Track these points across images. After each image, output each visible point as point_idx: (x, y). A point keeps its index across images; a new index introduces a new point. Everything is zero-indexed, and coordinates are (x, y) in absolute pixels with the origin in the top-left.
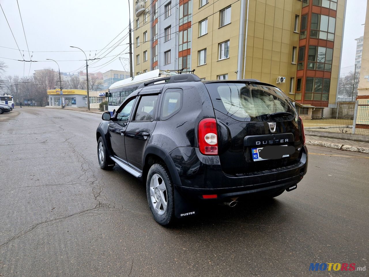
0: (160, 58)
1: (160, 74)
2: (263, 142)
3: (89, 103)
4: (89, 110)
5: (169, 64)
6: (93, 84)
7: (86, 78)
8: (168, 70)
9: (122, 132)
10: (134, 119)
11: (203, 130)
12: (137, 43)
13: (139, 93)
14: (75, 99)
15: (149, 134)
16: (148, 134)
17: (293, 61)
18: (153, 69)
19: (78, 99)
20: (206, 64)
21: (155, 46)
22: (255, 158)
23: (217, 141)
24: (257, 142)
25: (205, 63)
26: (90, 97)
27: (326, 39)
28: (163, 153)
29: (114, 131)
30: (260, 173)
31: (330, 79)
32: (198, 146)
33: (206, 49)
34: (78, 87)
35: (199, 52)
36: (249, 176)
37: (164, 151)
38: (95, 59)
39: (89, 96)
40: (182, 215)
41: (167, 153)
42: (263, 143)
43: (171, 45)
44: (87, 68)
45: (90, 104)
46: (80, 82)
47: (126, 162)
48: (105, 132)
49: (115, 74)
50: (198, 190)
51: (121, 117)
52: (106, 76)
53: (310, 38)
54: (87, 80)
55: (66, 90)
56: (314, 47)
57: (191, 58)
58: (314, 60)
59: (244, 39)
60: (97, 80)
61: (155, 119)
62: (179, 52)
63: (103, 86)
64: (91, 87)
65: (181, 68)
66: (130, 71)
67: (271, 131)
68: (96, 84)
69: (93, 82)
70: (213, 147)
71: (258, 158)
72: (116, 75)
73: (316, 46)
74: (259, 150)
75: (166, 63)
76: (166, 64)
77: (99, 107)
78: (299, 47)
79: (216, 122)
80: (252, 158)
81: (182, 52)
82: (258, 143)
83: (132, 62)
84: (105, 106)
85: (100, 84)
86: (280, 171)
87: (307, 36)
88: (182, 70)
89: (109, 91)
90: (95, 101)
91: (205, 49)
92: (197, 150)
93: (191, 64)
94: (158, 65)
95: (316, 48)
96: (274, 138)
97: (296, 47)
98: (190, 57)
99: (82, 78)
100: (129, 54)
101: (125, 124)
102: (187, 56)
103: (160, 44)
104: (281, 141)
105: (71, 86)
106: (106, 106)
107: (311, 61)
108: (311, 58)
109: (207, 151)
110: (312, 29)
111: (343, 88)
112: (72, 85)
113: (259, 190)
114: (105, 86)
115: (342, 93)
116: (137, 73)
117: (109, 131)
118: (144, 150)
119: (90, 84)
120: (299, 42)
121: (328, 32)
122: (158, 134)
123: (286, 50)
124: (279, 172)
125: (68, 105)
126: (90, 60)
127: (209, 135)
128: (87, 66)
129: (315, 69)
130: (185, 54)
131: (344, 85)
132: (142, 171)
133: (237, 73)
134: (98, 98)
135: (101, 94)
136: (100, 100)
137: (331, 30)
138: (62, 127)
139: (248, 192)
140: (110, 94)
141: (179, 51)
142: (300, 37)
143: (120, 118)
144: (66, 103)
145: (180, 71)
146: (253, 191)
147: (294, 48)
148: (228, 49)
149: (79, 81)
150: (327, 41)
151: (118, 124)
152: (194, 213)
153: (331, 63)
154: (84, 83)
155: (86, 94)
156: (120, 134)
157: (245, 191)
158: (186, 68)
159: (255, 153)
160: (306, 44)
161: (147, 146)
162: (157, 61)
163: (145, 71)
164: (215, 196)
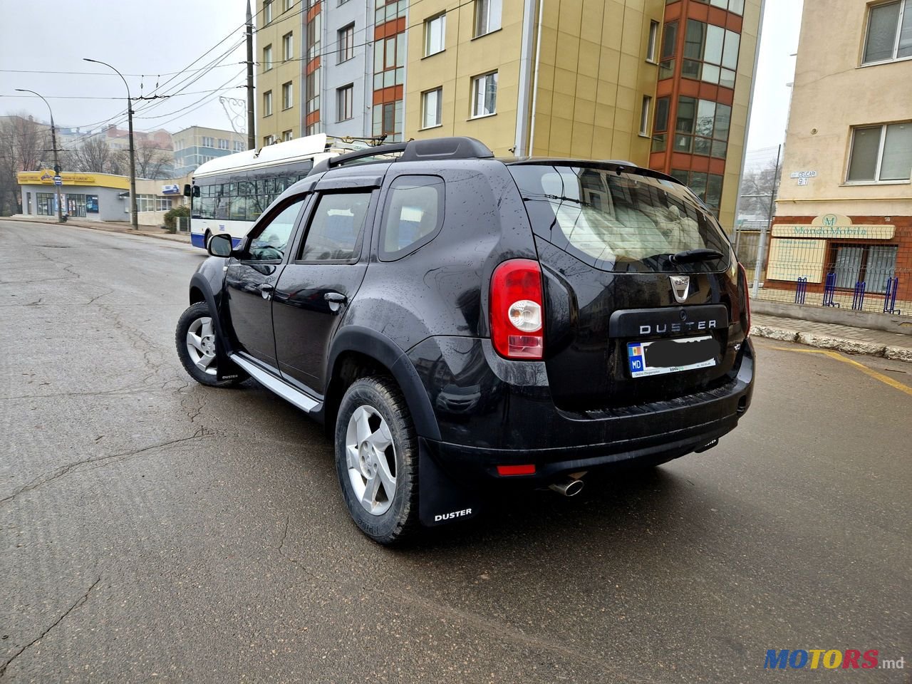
0: (327, 103)
1: (328, 146)
2: (658, 326)
3: (137, 211)
4: (137, 229)
5: (349, 119)
6: (146, 163)
7: (129, 144)
8: (348, 138)
9: (266, 290)
10: (300, 255)
11: (504, 290)
12: (266, 62)
13: (314, 184)
14: (96, 198)
15: (346, 299)
16: (344, 297)
17: (642, 130)
18: (307, 131)
19: (105, 200)
20: (440, 125)
21: (313, 73)
22: (636, 370)
23: (541, 323)
24: (641, 327)
25: (437, 123)
26: (139, 196)
27: (717, 83)
28: (389, 350)
29: (239, 287)
30: (644, 407)
31: (723, 176)
32: (488, 334)
33: (441, 89)
34: (104, 167)
35: (425, 94)
36: (621, 417)
37: (391, 345)
38: (156, 97)
39: (137, 193)
40: (438, 518)
41: (402, 353)
42: (658, 331)
43: (353, 71)
44: (130, 118)
45: (140, 214)
46: (110, 153)
47: (277, 371)
48: (215, 288)
49: (204, 138)
50: (486, 452)
51: (260, 250)
52: (180, 142)
53: (682, 78)
54: (132, 150)
55: (70, 174)
56: (691, 100)
57: (404, 107)
58: (690, 130)
59: (532, 70)
60: (156, 151)
61: (363, 257)
62: (374, 92)
63: (172, 167)
64: (138, 168)
65: (378, 133)
66: (247, 132)
67: (678, 298)
68: (154, 161)
69: (144, 156)
70: (528, 338)
71: (641, 369)
72: (208, 139)
73: (695, 98)
74: (645, 347)
75: (342, 116)
76: (340, 120)
77: (161, 222)
78: (657, 98)
79: (540, 271)
80: (627, 369)
81: (381, 92)
82: (644, 330)
83: (253, 111)
84: (178, 218)
85: (165, 161)
86: (694, 403)
87: (675, 71)
88: (383, 140)
89: (194, 183)
90: (151, 207)
91: (439, 89)
92: (487, 344)
93: (403, 121)
94: (319, 121)
95: (695, 101)
96: (685, 318)
97: (650, 98)
98: (402, 106)
99: (117, 145)
100: (247, 88)
101: (272, 268)
102: (393, 103)
103: (326, 68)
104: (699, 325)
105: (84, 163)
106: (181, 220)
107: (682, 132)
108: (683, 124)
109: (513, 349)
110: (686, 57)
111: (755, 199)
112: (87, 161)
113: (641, 452)
114: (177, 166)
115: (754, 209)
116: (265, 138)
117: (225, 285)
118: (331, 341)
119: (137, 161)
120: (658, 86)
121: (721, 67)
122: (372, 297)
123: (628, 103)
124: (692, 405)
125: (76, 213)
126: (142, 98)
127: (520, 305)
128: (131, 112)
129: (690, 152)
130: (388, 98)
131: (758, 192)
132: (322, 397)
133: (513, 152)
134: (159, 197)
135: (167, 188)
136: (164, 203)
137: (730, 62)
138: (73, 269)
139: (616, 458)
140: (197, 188)
141: (375, 89)
142: (661, 73)
143: (258, 252)
144: (70, 209)
145: (377, 141)
146: (627, 456)
147: (646, 99)
148: (494, 93)
149: (107, 151)
150: (718, 86)
151: (252, 267)
152: (469, 511)
153: (726, 140)
154: (121, 157)
155: (128, 186)
156: (260, 295)
157: (607, 455)
158: (393, 133)
159: (635, 355)
160: (673, 91)
161: (339, 330)
162: (319, 110)
163: (286, 135)
164: (529, 470)
